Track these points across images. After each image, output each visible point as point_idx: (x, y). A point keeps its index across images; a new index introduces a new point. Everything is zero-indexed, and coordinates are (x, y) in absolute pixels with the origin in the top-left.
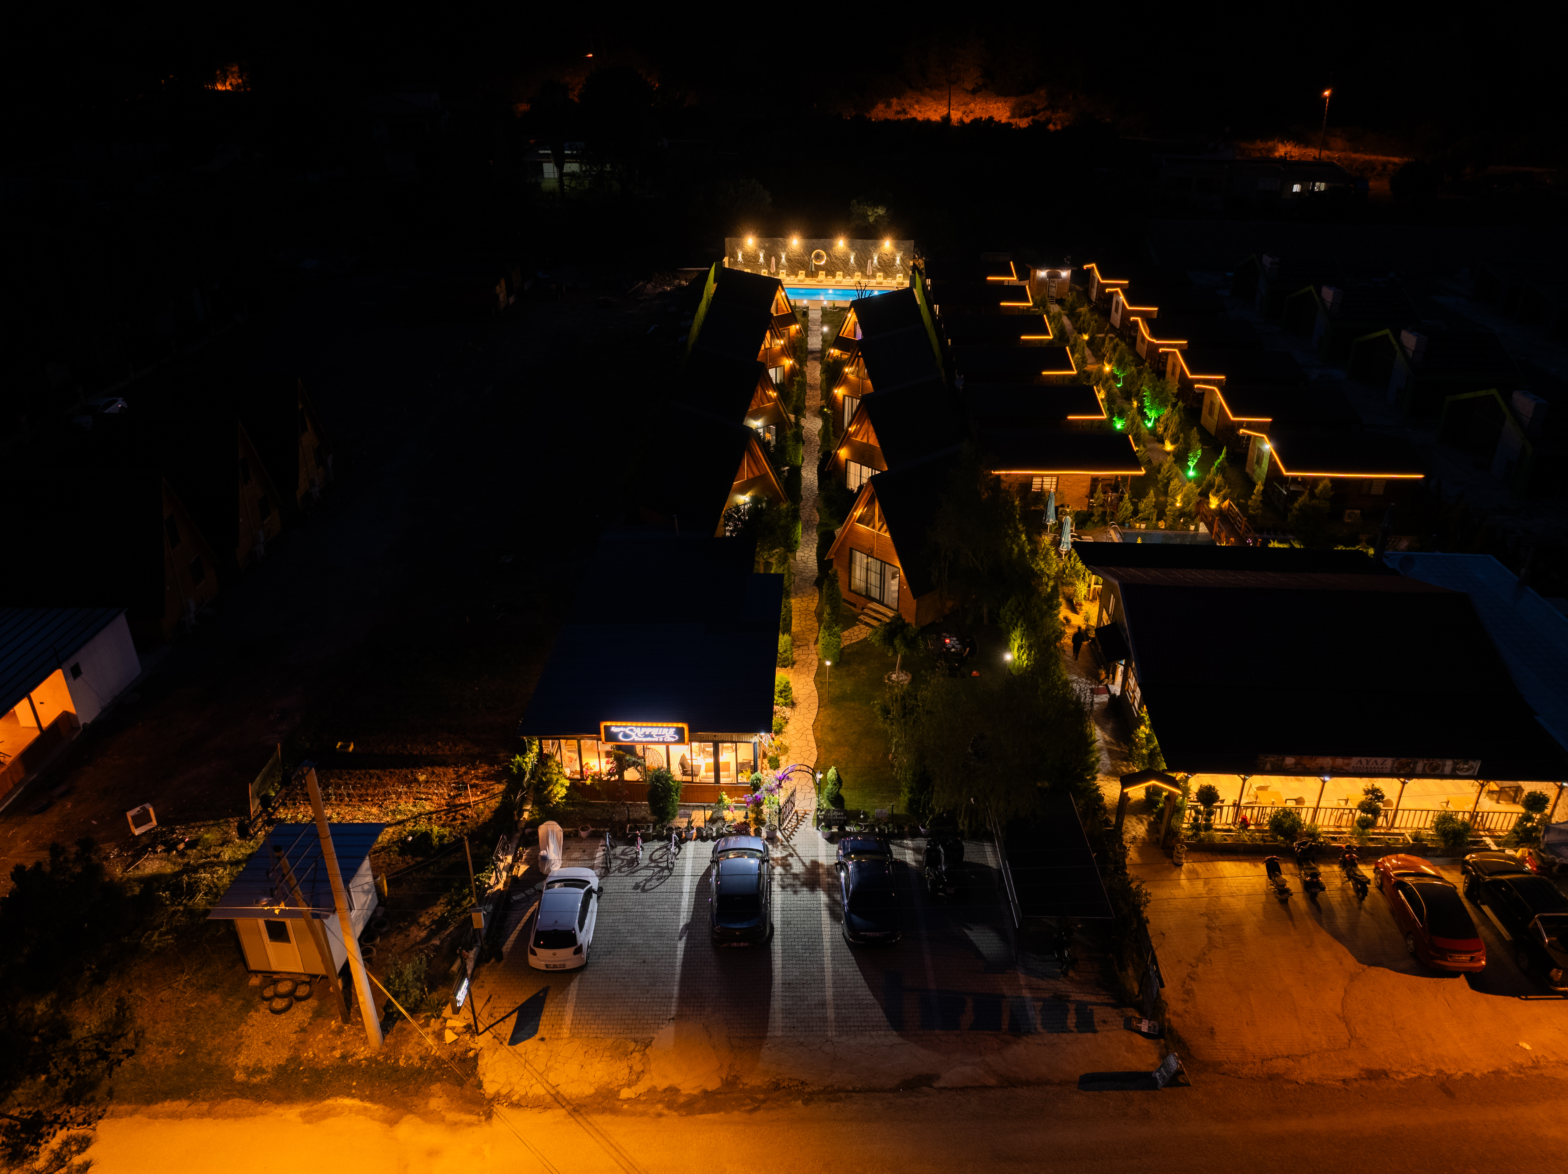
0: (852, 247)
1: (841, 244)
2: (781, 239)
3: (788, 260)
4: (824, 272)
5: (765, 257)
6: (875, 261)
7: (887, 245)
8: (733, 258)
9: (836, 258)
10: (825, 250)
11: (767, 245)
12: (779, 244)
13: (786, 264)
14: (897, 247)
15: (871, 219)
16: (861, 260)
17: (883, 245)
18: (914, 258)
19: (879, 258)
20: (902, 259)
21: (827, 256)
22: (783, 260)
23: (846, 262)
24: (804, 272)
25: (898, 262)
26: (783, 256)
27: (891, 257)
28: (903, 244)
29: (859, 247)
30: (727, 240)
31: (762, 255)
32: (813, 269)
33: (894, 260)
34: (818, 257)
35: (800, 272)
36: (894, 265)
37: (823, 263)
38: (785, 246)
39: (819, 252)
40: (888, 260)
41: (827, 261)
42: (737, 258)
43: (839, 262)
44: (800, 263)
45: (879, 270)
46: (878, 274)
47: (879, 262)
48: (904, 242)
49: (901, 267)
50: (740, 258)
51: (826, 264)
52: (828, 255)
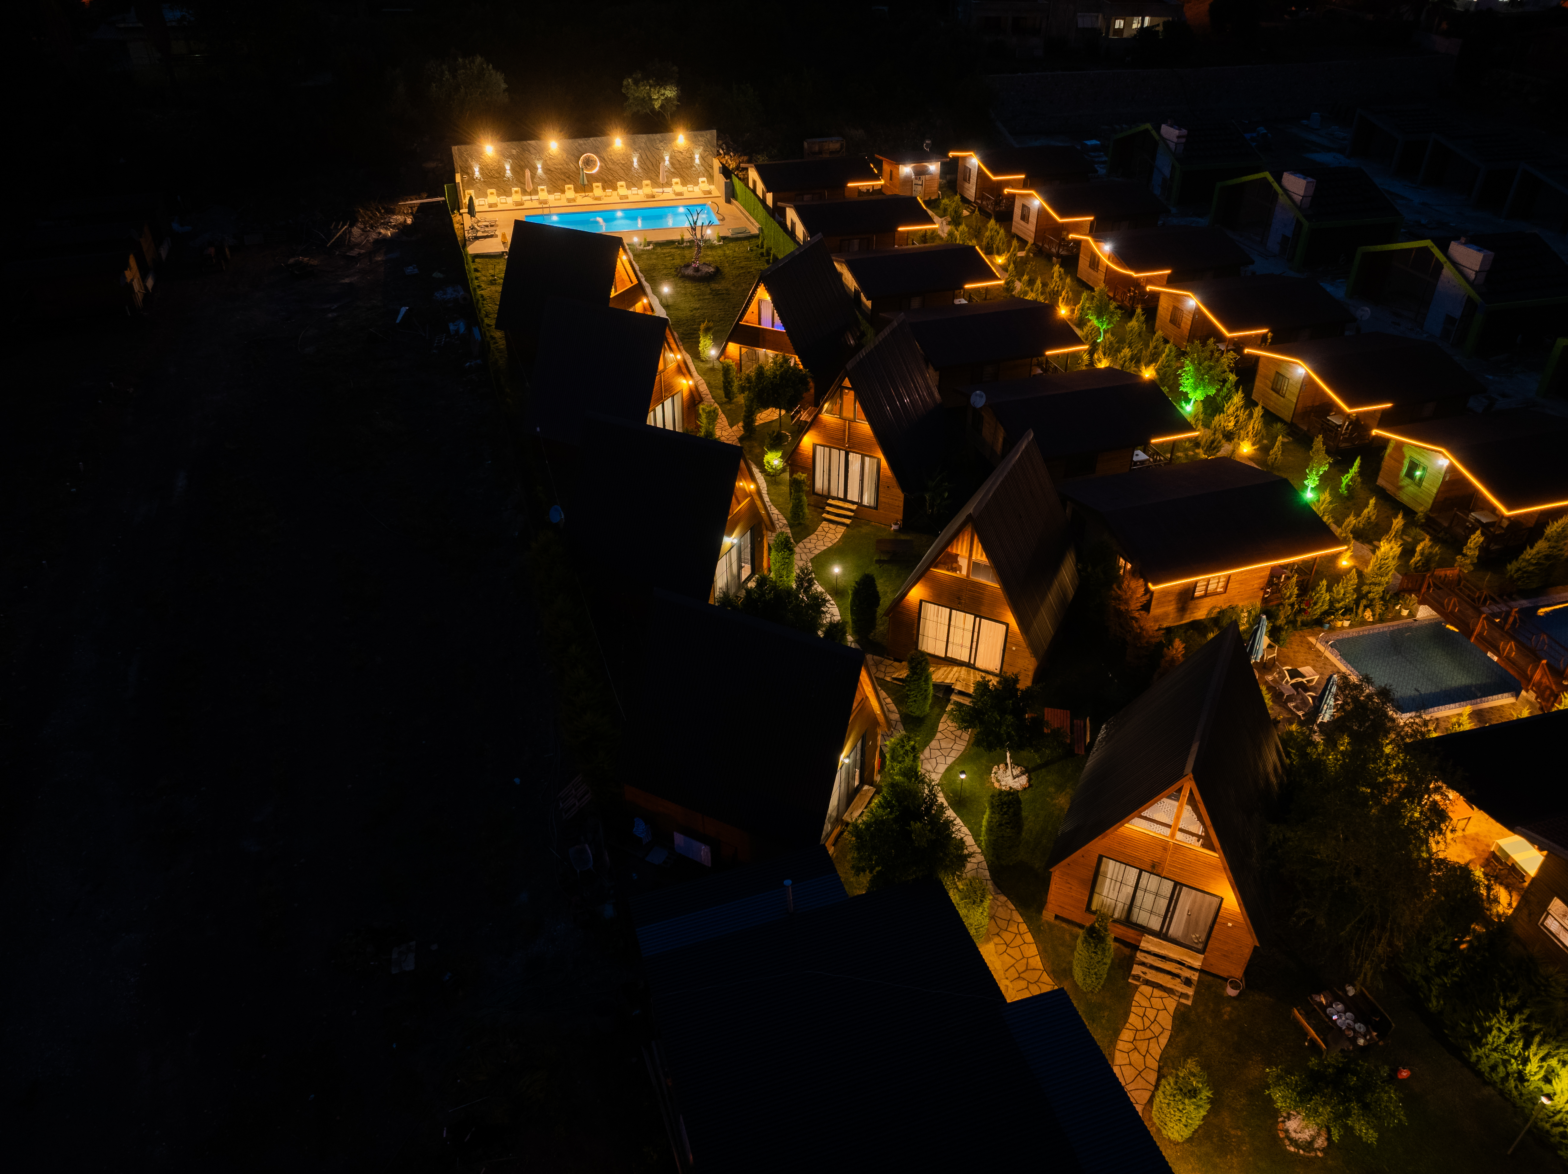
0: (633, 145)
1: (618, 142)
2: (533, 142)
3: (547, 170)
4: (599, 184)
5: (513, 169)
6: (667, 163)
7: (681, 139)
8: (468, 174)
9: (614, 163)
10: (596, 153)
11: (514, 152)
12: (531, 149)
13: (544, 176)
14: (694, 141)
15: (657, 105)
16: (648, 163)
17: (675, 139)
18: (719, 154)
19: (671, 158)
20: (702, 158)
21: (600, 161)
22: (540, 171)
23: (628, 166)
24: (571, 186)
25: (697, 161)
26: (539, 166)
27: (688, 155)
28: (702, 136)
29: (643, 145)
30: (455, 149)
31: (508, 167)
32: (586, 182)
33: (692, 159)
34: (588, 163)
35: (567, 186)
36: (692, 166)
37: (595, 171)
38: (540, 151)
39: (589, 157)
40: (684, 159)
41: (601, 167)
42: (473, 174)
43: (617, 168)
44: (564, 173)
45: (674, 175)
46: (675, 180)
47: (672, 163)
48: (703, 133)
49: (702, 168)
50: (477, 174)
51: (600, 172)
52: (602, 159)
